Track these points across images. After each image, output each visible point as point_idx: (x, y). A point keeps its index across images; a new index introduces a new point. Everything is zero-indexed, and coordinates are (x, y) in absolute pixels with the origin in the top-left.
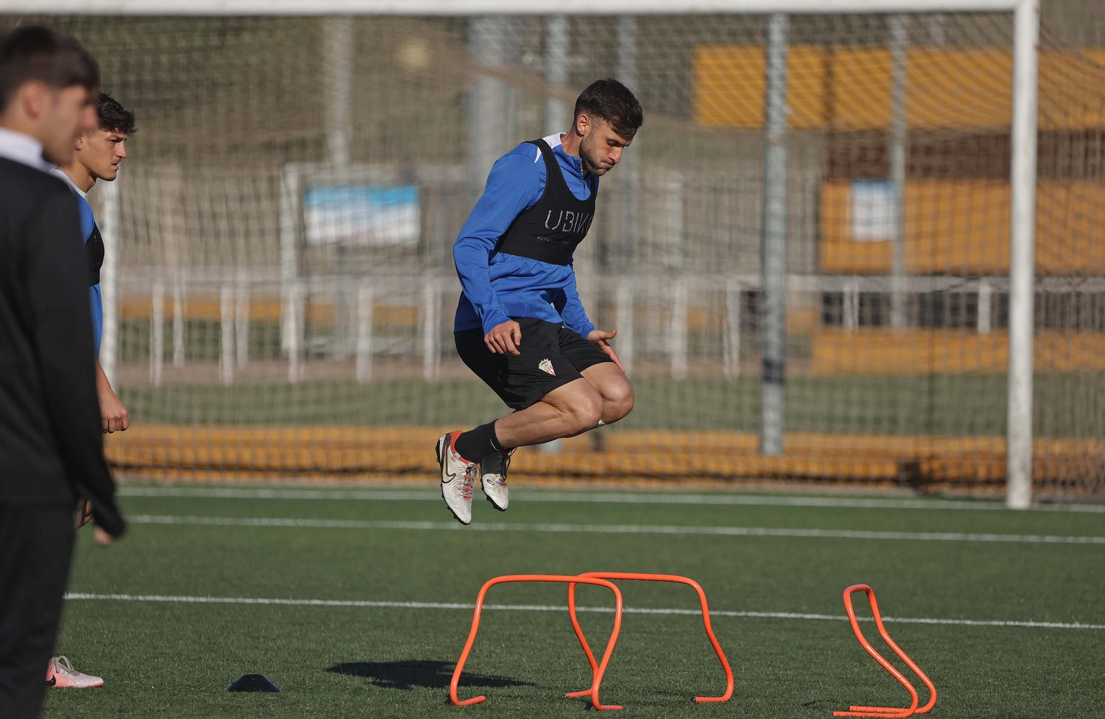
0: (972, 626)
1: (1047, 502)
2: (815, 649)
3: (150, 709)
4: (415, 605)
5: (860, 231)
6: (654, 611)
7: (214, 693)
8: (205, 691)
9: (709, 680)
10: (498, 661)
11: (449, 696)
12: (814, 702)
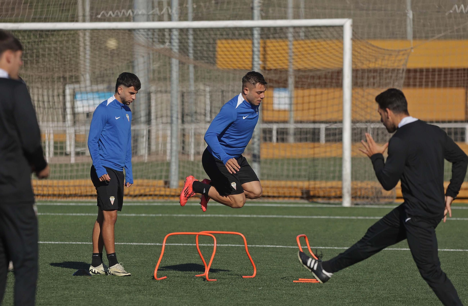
0: (337, 249)
1: (357, 204)
2: (282, 258)
3: (46, 282)
4: (134, 244)
5: (276, 107)
6: (222, 245)
7: (68, 276)
8: (65, 276)
9: (246, 270)
10: (168, 264)
11: (154, 277)
12: (285, 277)
